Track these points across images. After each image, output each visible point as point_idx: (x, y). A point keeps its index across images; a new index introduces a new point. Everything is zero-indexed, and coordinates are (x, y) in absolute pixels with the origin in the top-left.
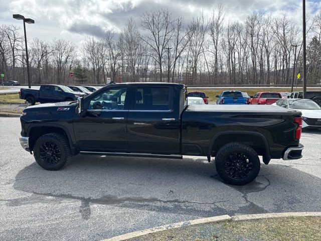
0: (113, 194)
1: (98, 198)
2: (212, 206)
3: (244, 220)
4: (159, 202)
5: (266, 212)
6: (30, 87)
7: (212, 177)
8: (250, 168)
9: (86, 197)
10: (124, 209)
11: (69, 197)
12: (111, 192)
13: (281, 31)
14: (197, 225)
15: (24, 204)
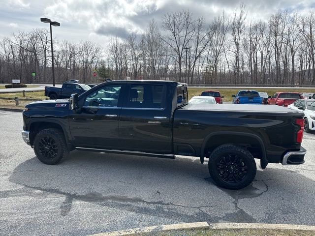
0: (99, 192)
1: (83, 194)
2: (197, 211)
3: (223, 229)
4: (142, 203)
5: (255, 221)
6: (54, 86)
7: (206, 179)
8: (245, 172)
9: (72, 193)
10: (105, 207)
11: (56, 192)
12: (98, 189)
13: (308, 30)
14: (168, 231)
15: (12, 196)
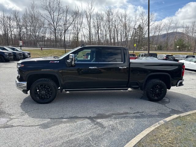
0: (101, 113)
1: (95, 116)
4: (131, 114)
9: (88, 116)
11: (77, 118)
12: (99, 111)
15: (53, 126)
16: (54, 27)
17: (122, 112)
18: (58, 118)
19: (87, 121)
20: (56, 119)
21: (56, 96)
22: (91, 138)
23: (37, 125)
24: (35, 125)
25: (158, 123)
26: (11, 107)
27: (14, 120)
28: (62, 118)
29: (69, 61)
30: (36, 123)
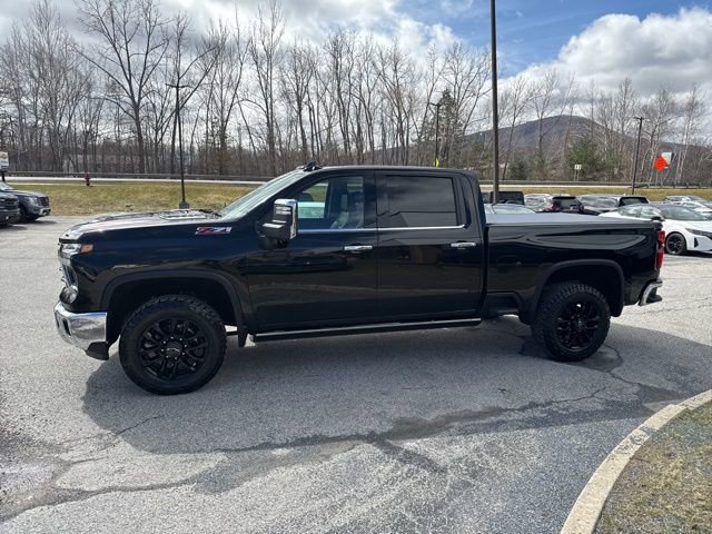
1: (388, 428)
4: (511, 413)
9: (363, 432)
15: (244, 479)
16: (132, 97)
17: (479, 408)
18: (253, 448)
19: (365, 451)
20: (245, 449)
21: (223, 359)
22: (410, 516)
23: (185, 482)
24: (173, 480)
25: (627, 439)
26: (46, 416)
27: (79, 466)
28: (269, 446)
29: (278, 226)
30: (173, 475)
